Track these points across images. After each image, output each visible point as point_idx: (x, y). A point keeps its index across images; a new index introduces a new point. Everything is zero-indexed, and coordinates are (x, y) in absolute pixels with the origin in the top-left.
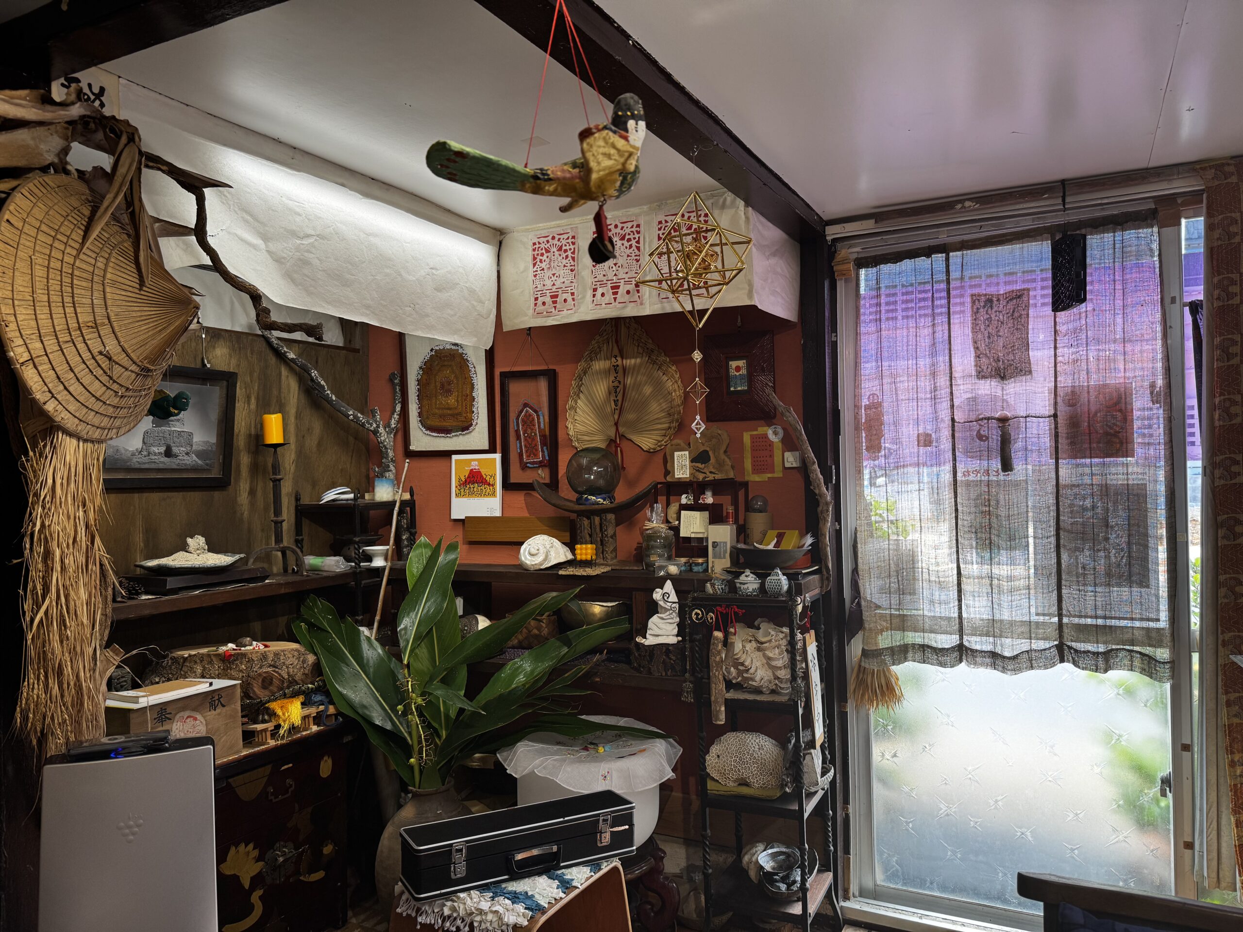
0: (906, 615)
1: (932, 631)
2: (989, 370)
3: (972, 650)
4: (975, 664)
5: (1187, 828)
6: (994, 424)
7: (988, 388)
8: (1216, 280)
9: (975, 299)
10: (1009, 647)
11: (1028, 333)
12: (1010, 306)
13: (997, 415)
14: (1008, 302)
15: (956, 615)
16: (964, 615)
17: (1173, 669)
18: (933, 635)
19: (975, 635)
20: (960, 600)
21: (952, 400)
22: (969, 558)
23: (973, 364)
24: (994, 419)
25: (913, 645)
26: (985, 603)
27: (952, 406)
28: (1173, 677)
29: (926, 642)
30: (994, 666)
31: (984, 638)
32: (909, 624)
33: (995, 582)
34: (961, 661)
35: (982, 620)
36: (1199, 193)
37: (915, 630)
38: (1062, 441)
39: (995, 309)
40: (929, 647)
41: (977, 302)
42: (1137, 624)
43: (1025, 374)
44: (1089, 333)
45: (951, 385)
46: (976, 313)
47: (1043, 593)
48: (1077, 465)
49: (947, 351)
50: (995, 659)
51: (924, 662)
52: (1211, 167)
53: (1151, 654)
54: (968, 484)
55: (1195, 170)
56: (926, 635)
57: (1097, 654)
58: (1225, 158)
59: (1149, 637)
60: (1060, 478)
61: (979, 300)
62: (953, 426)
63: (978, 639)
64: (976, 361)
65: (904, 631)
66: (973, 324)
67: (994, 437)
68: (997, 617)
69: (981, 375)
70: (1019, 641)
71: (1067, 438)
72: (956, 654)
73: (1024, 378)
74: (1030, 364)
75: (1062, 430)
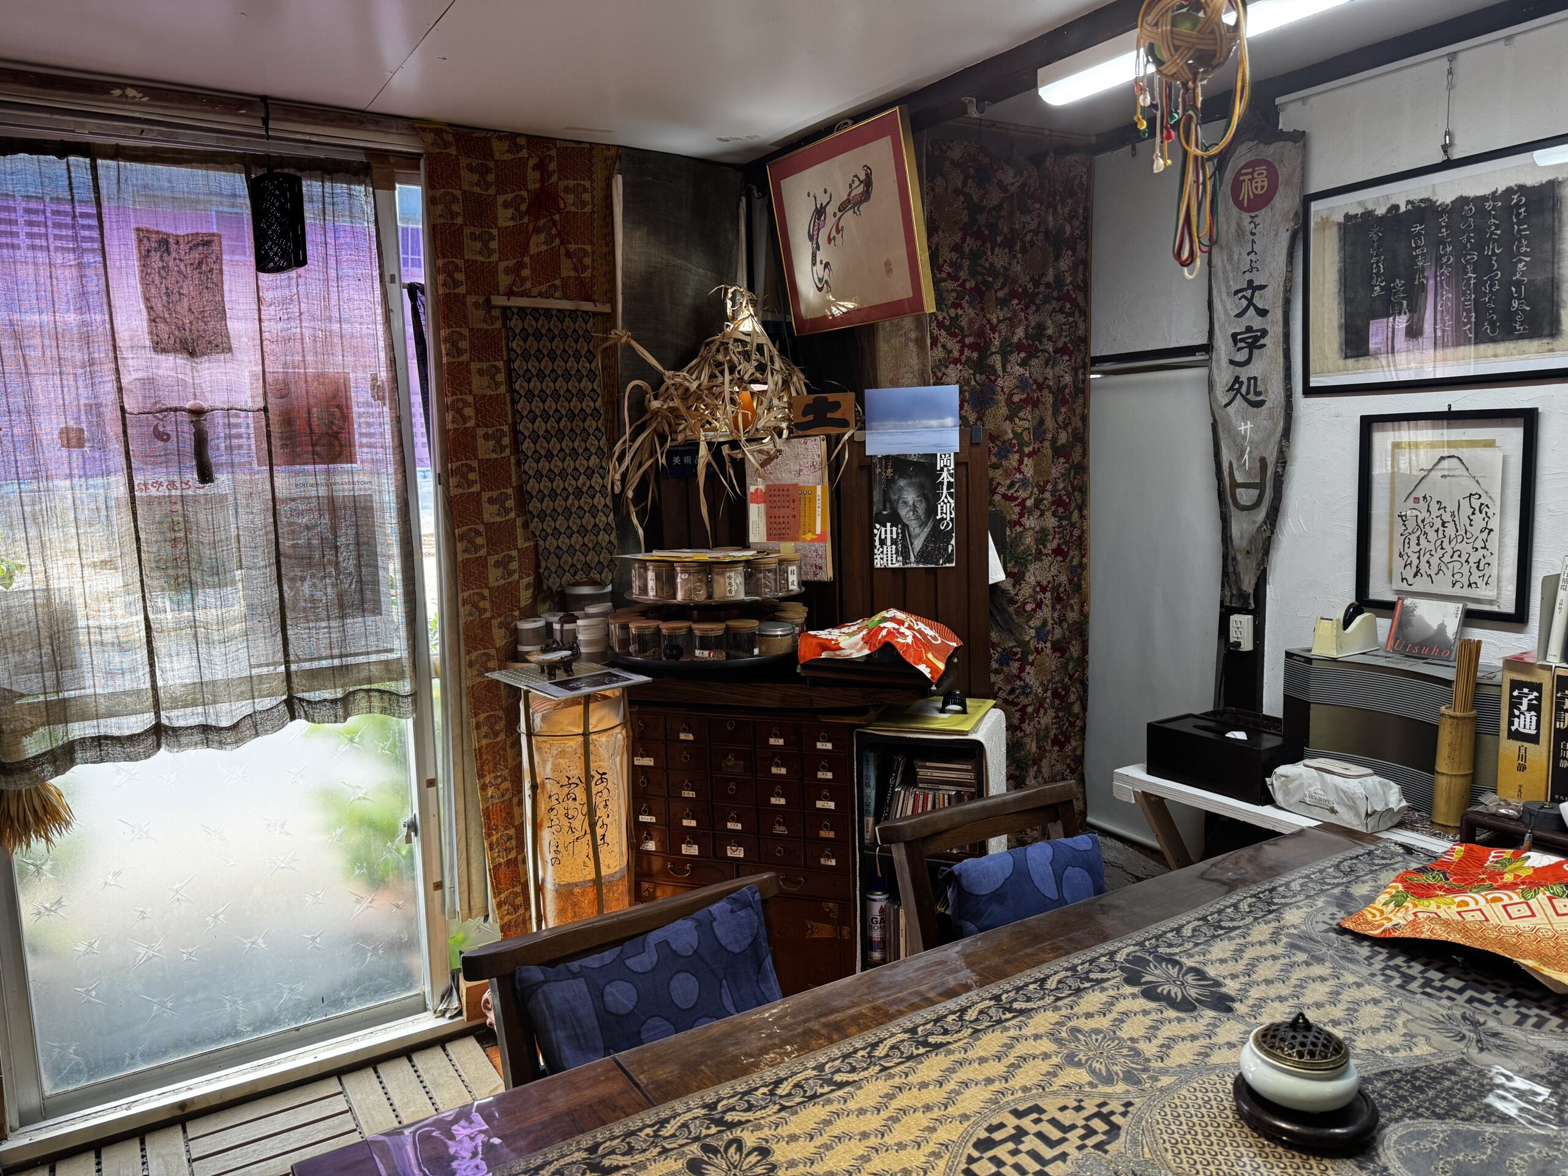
0: (69, 699)
1: (111, 715)
2: (172, 341)
3: (175, 730)
4: (179, 746)
5: (436, 867)
6: (185, 417)
7: (170, 366)
8: (440, 262)
9: (143, 235)
10: (225, 714)
11: (222, 296)
12: (196, 255)
13: (188, 406)
14: (191, 249)
15: (148, 685)
16: (160, 683)
17: (415, 702)
18: (113, 720)
19: (176, 708)
20: (152, 665)
21: (118, 380)
22: (160, 605)
23: (146, 330)
24: (184, 410)
25: (83, 741)
26: (186, 663)
27: (120, 390)
28: (415, 710)
29: (103, 731)
30: (207, 743)
31: (189, 710)
32: (74, 711)
33: (201, 631)
34: (159, 746)
35: (185, 685)
36: (418, 156)
37: (83, 717)
38: (276, 442)
39: (174, 255)
40: (106, 737)
41: (145, 242)
42: (374, 658)
43: (223, 352)
44: (303, 305)
45: (116, 358)
46: (145, 257)
47: (265, 638)
48: (297, 473)
49: (105, 307)
50: (208, 733)
51: (102, 761)
52: (431, 130)
53: (393, 689)
54: (150, 501)
55: (415, 128)
56: (102, 721)
57: (334, 701)
58: (443, 123)
59: (389, 671)
60: (277, 490)
61: (148, 239)
62: (124, 418)
63: (181, 712)
64: (150, 326)
65: (66, 722)
66: (142, 271)
67: (186, 435)
68: (205, 679)
69: (159, 347)
70: (239, 704)
71: (281, 439)
72: (151, 740)
73: (222, 357)
74: (228, 337)
75: (275, 429)
